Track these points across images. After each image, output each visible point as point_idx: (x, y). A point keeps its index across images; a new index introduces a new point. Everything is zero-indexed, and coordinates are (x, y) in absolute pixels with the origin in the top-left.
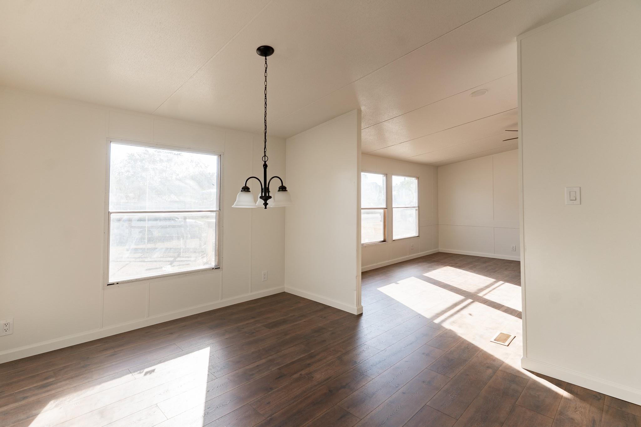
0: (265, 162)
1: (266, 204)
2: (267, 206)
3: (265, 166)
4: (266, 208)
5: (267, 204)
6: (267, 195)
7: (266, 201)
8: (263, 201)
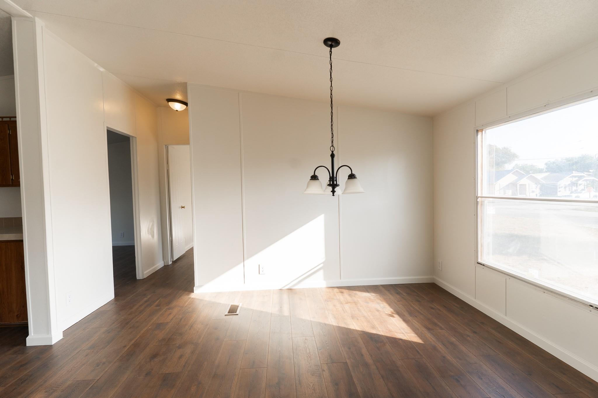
0: (332, 152)
1: (333, 192)
2: (335, 193)
3: (333, 156)
4: (333, 195)
5: (335, 192)
6: (335, 183)
7: (333, 188)
8: (330, 189)
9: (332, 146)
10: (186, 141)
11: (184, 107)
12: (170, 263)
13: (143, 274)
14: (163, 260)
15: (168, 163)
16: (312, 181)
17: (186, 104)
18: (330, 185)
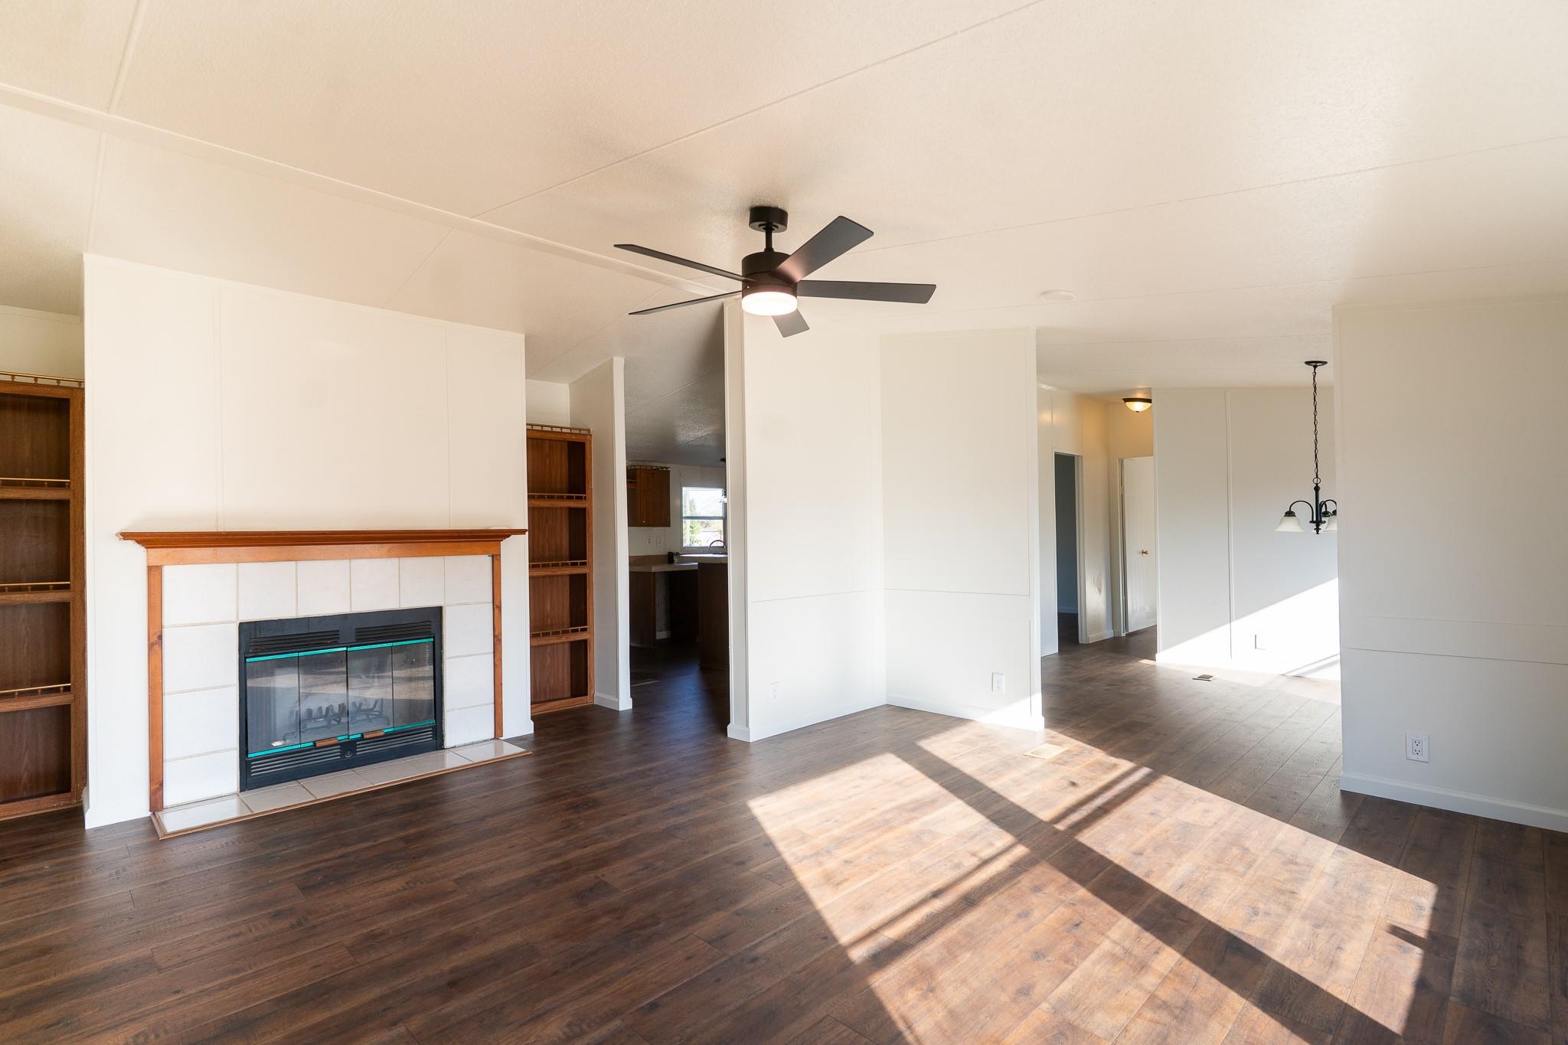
0: (1317, 484)
1: (1318, 529)
2: (1320, 532)
3: (1317, 489)
4: (1318, 533)
5: (1320, 530)
6: (1320, 520)
7: (1318, 526)
8: (1314, 526)
9: (1317, 477)
10: (1149, 452)
11: (1149, 405)
12: (1123, 635)
13: (1087, 638)
14: (1113, 628)
15: (1122, 484)
16: (1286, 517)
17: (1149, 401)
18: (1312, 522)
